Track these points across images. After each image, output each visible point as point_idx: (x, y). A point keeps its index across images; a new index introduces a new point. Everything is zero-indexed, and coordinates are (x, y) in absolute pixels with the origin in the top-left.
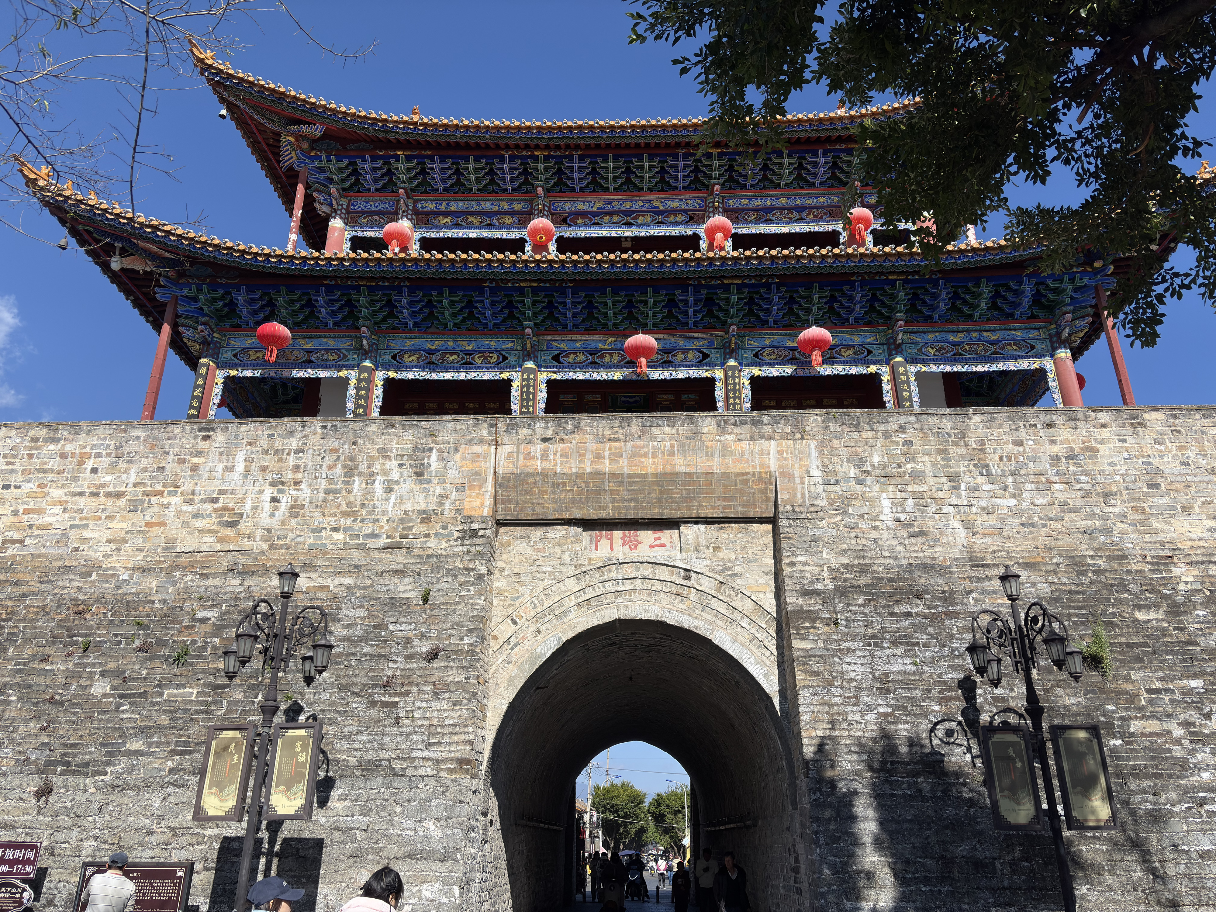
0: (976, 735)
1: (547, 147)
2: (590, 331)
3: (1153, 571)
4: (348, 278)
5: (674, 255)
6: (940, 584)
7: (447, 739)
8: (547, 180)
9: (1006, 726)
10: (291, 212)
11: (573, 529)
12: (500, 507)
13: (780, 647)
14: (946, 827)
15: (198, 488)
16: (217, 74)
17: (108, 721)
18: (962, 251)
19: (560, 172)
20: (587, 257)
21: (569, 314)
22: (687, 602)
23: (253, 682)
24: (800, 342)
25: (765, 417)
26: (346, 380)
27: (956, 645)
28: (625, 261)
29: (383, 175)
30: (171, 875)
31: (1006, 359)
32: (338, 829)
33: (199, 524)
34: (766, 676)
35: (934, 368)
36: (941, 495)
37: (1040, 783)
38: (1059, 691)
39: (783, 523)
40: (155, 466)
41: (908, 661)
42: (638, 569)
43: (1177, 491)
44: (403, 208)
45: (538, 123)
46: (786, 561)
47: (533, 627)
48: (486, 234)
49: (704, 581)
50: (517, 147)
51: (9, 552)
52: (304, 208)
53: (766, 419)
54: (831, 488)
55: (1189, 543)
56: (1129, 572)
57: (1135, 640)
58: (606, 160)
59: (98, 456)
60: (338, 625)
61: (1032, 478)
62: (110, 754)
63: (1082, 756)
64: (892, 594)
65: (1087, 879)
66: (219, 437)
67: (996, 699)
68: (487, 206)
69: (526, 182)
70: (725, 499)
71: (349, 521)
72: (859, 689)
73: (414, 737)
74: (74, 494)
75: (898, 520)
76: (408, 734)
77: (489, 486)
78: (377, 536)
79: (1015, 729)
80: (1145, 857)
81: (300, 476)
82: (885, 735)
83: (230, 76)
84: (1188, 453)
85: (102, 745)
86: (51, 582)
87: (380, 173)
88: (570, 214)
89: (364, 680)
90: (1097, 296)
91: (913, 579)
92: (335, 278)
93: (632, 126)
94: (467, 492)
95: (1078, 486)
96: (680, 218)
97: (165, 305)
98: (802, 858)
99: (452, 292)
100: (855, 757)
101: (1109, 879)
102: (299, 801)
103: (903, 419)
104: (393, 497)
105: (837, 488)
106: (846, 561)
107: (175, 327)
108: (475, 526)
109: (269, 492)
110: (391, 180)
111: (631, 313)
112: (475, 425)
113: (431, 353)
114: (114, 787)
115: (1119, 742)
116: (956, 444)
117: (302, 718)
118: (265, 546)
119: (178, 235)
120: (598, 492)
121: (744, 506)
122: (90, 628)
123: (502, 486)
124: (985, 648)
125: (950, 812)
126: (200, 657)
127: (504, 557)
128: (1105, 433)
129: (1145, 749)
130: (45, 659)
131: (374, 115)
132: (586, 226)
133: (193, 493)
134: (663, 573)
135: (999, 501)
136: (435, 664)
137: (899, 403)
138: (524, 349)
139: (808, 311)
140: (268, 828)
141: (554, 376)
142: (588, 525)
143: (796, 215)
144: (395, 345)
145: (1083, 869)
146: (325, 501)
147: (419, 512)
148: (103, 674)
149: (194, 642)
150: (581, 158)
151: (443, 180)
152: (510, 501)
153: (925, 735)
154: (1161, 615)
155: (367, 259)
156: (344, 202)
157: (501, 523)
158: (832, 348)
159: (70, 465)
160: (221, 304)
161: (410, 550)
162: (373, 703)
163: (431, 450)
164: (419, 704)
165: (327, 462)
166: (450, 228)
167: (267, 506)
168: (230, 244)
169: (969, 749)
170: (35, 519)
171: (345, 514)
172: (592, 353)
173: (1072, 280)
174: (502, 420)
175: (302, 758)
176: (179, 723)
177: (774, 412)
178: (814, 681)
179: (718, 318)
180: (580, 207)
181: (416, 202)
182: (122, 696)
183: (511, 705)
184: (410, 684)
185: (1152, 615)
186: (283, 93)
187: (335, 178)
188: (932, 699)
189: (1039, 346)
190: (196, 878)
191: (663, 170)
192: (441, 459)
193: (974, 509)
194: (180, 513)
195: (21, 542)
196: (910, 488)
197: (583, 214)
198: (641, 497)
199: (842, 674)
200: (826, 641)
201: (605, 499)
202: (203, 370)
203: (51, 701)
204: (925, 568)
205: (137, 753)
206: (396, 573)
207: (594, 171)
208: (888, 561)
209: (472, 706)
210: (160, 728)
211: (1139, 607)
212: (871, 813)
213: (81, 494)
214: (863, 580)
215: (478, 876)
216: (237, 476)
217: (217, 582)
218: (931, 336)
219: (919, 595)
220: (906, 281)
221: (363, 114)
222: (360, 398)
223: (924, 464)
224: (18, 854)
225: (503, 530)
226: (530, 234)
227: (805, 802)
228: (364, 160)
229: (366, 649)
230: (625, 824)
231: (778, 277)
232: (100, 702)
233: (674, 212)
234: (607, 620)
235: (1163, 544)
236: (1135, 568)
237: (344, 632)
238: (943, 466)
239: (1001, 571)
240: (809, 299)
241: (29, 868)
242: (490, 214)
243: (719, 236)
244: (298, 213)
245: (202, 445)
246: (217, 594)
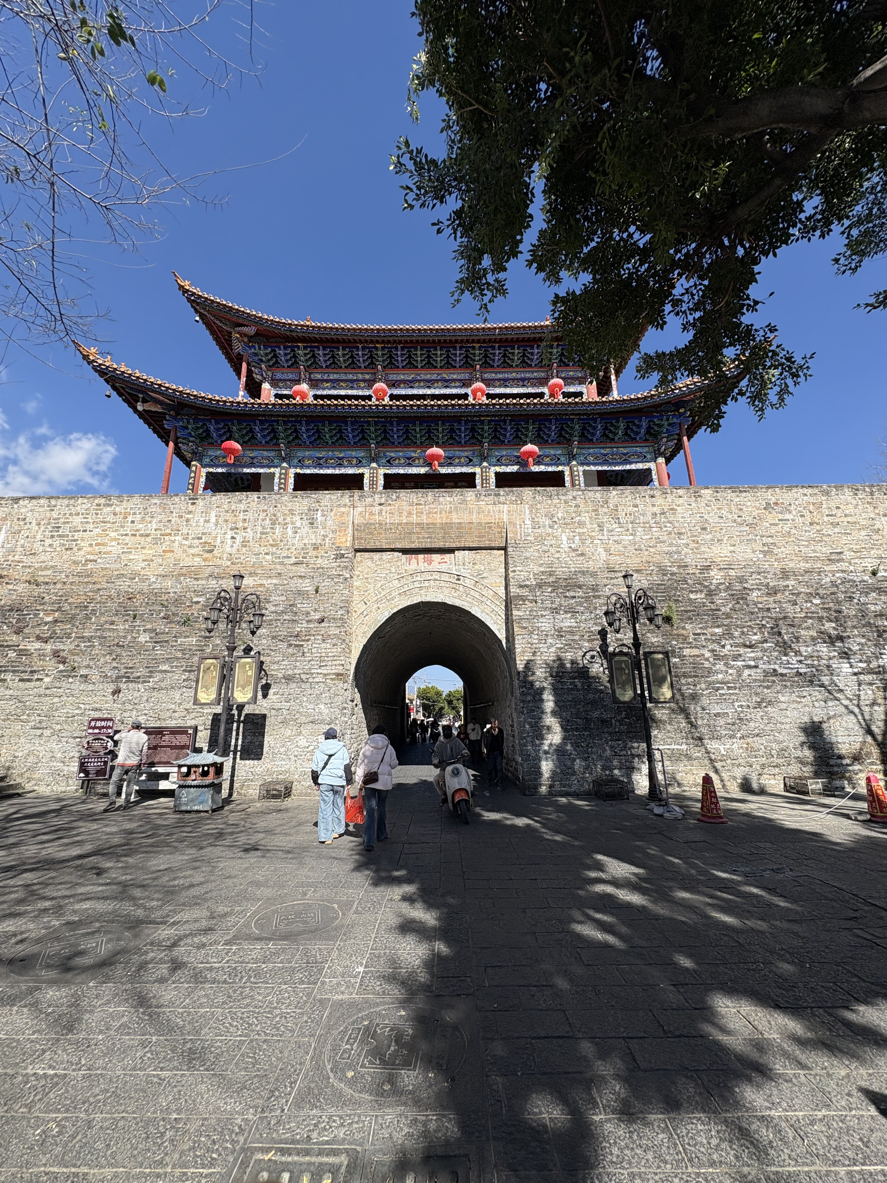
0: (606, 658)
1: (383, 342)
2: (407, 446)
3: (700, 573)
4: (272, 416)
5: (453, 402)
6: (591, 581)
7: (330, 663)
8: (383, 361)
9: (621, 653)
10: (239, 379)
11: (396, 554)
12: (356, 542)
13: (507, 615)
14: (588, 703)
15: (190, 531)
16: (192, 295)
17: (149, 655)
18: (610, 402)
19: (390, 357)
20: (404, 403)
21: (395, 436)
22: (458, 592)
23: (225, 635)
24: (521, 453)
25: (502, 491)
26: (273, 474)
27: (598, 612)
28: (426, 405)
29: (291, 357)
30: (185, 732)
31: (631, 463)
32: (273, 709)
33: (192, 551)
34: (499, 630)
35: (593, 468)
36: (593, 534)
37: (637, 681)
38: (649, 635)
39: (510, 549)
40: (166, 519)
41: (572, 621)
42: (432, 575)
43: (716, 531)
44: (303, 377)
45: (378, 327)
46: (511, 569)
47: (375, 606)
48: (350, 392)
49: (467, 581)
50: (366, 341)
51: (89, 567)
52: (247, 377)
53: (502, 493)
54: (535, 531)
55: (720, 559)
56: (688, 574)
57: (689, 608)
58: (416, 350)
59: (134, 514)
60: (270, 604)
61: (642, 525)
62: (151, 672)
63: (658, 667)
64: (566, 586)
65: (658, 727)
66: (200, 503)
67: (617, 640)
68: (350, 377)
69: (372, 363)
70: (479, 537)
71: (274, 549)
72: (547, 635)
73: (313, 663)
74: (122, 535)
75: (570, 547)
76: (309, 661)
77: (350, 530)
78: (289, 557)
79: (626, 654)
80: (687, 716)
81: (246, 525)
82: (559, 659)
83: (200, 297)
84: (723, 511)
85: (146, 667)
86: (113, 583)
87: (289, 356)
88: (397, 381)
89: (285, 633)
90: (680, 429)
91: (577, 579)
92: (264, 415)
93: (430, 329)
94: (338, 533)
95: (665, 529)
96: (457, 384)
97: (169, 431)
98: (515, 720)
99: (330, 424)
100: (543, 670)
101: (669, 727)
102: (250, 695)
103: (575, 493)
104: (298, 535)
105: (539, 531)
106: (542, 569)
107: (176, 444)
108: (343, 552)
109: (230, 534)
110: (295, 361)
111: (429, 436)
112: (342, 496)
113: (320, 459)
114: (154, 689)
115: (677, 660)
116: (602, 506)
117: (252, 653)
118: (229, 563)
119: (173, 390)
120: (410, 533)
121: (489, 540)
122: (136, 607)
123: (357, 530)
124: (614, 613)
125: (591, 696)
126: (196, 622)
127: (359, 569)
128: (681, 501)
129: (690, 663)
130: (112, 623)
131: (283, 321)
132: (405, 388)
133: (188, 534)
134: (445, 577)
135: (624, 537)
136: (323, 625)
137: (573, 485)
138: (371, 456)
139: (526, 436)
140: (237, 708)
141: (388, 472)
142: (405, 551)
143: (521, 383)
144: (300, 454)
145: (656, 722)
146: (260, 538)
147: (312, 545)
148: (144, 631)
149: (192, 614)
150: (403, 349)
151: (325, 361)
152: (362, 538)
153: (580, 658)
154: (703, 596)
155: (281, 404)
156: (270, 373)
157: (357, 551)
158: (539, 456)
159: (119, 518)
160: (201, 430)
161: (307, 565)
162: (291, 645)
163: (317, 510)
164: (314, 645)
165: (261, 517)
166: (330, 389)
167: (229, 541)
168: (203, 395)
169: (602, 665)
170: (103, 549)
171: (271, 545)
172: (409, 459)
173: (668, 419)
174: (357, 493)
175: (250, 673)
176: (187, 656)
177: (507, 489)
178: (524, 632)
179: (477, 439)
180: (402, 377)
181: (310, 374)
182: (156, 642)
183: (365, 646)
184: (310, 635)
185: (699, 596)
186: (231, 307)
187: (264, 359)
188: (584, 640)
189: (649, 456)
190: (199, 734)
191: (448, 357)
192: (323, 515)
193: (611, 542)
194: (181, 545)
195: (96, 561)
196: (577, 530)
197: (404, 382)
198: (433, 536)
199: (538, 628)
200: (530, 611)
201: (414, 537)
202: (194, 468)
203: (118, 645)
204: (583, 573)
205: (165, 671)
206: (300, 577)
207: (410, 357)
208: (564, 569)
209: (343, 646)
210: (177, 658)
211: (692, 592)
212: (551, 698)
213: (126, 535)
214: (551, 579)
215: (349, 732)
216: (211, 525)
217: (203, 582)
218: (592, 451)
219: (580, 587)
220: (580, 419)
221: (277, 320)
222: (282, 483)
223: (585, 518)
224: (103, 724)
225: (358, 554)
226: (374, 392)
227: (517, 693)
228: (280, 349)
229: (286, 617)
230: (433, 706)
231: (510, 416)
232: (144, 645)
233: (454, 380)
234: (415, 602)
235: (706, 559)
236: (691, 572)
237: (273, 609)
238: (596, 519)
239: (624, 573)
240: (527, 429)
241: (110, 731)
242: (352, 381)
243: (479, 394)
244: (244, 379)
245: (191, 508)
246: (204, 589)
